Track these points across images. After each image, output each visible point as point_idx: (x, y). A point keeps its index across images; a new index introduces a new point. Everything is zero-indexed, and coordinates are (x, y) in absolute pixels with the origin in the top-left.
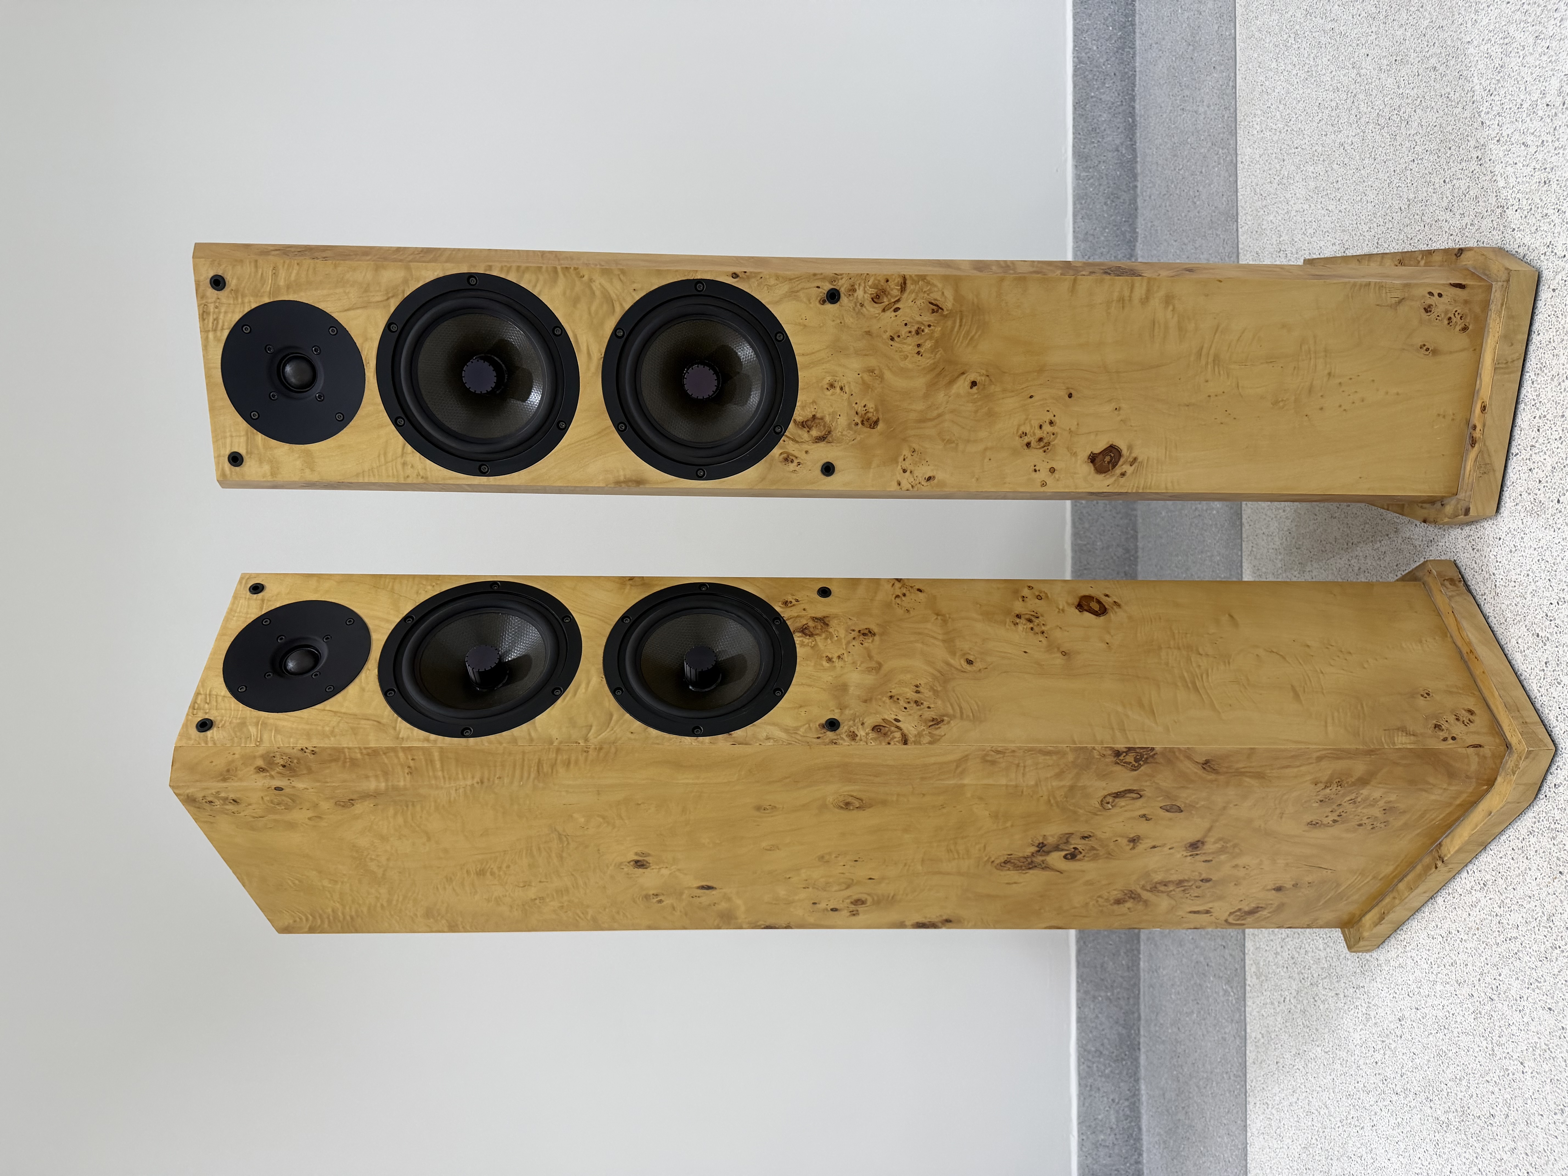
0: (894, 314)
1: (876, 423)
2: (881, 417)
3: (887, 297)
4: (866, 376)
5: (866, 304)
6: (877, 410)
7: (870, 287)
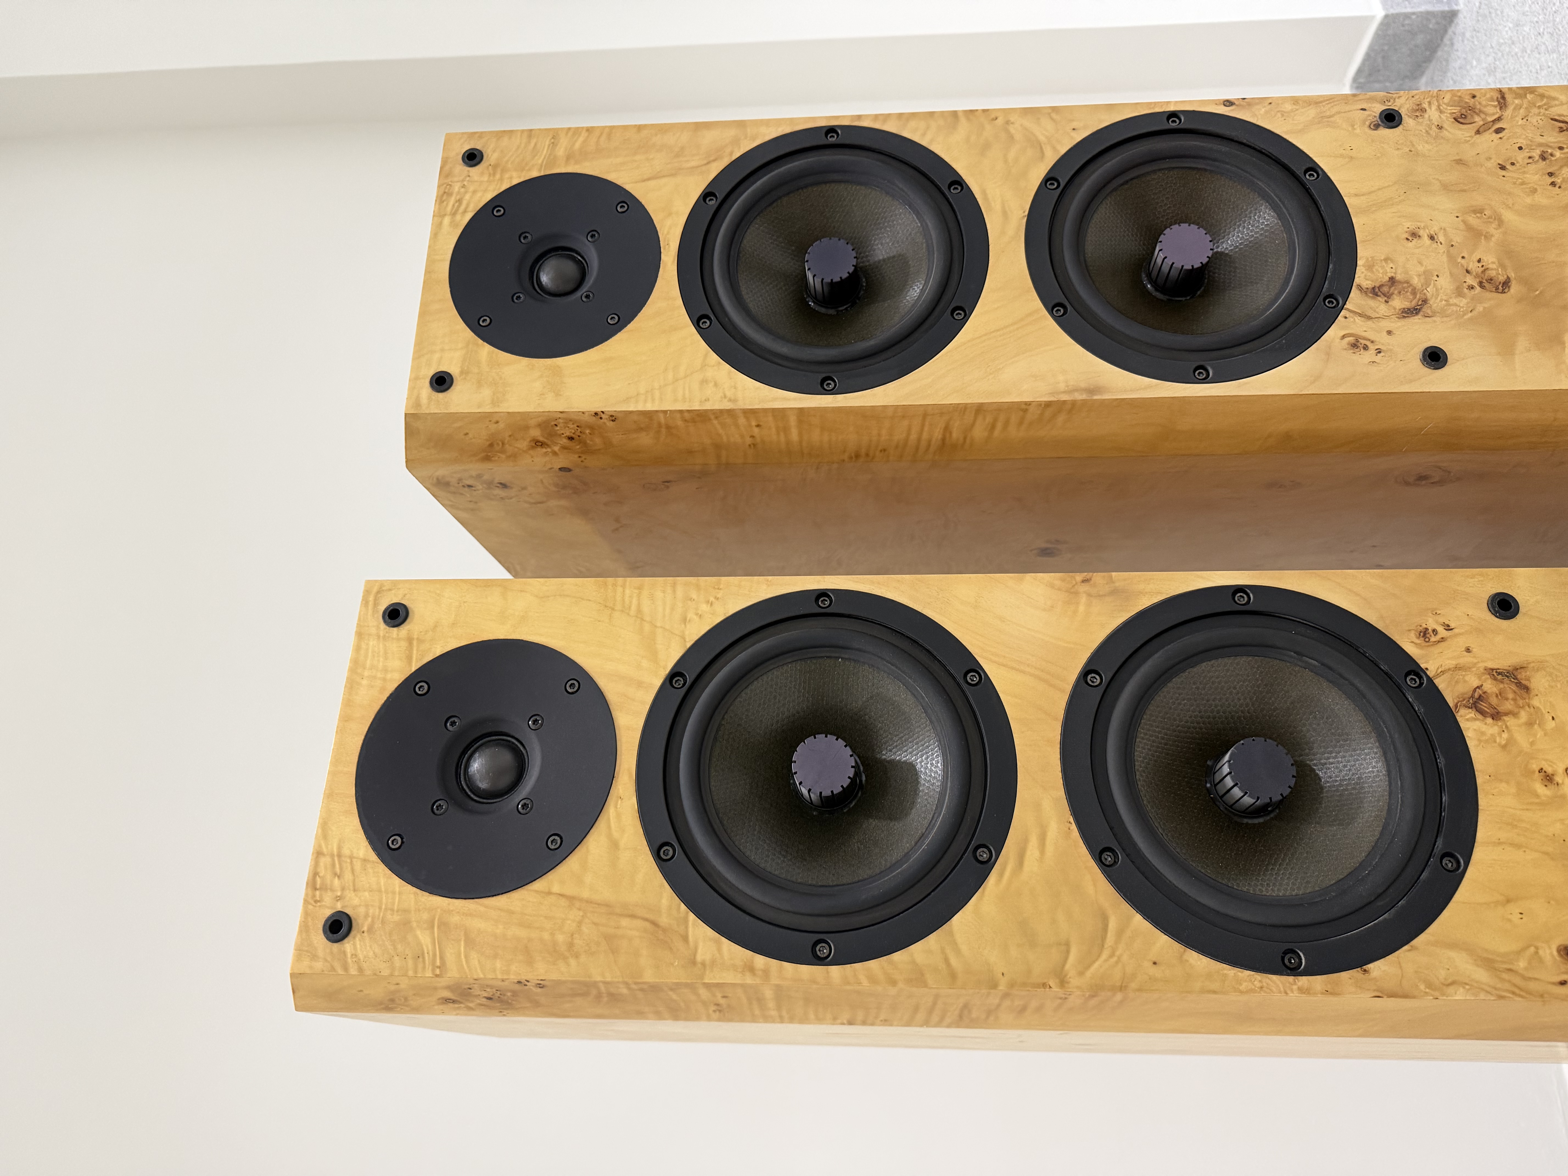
0: (1496, 136)
1: (1506, 284)
2: (1512, 275)
3: (1478, 115)
4: (1472, 220)
5: (1445, 126)
6: (1502, 265)
7: (1448, 105)
